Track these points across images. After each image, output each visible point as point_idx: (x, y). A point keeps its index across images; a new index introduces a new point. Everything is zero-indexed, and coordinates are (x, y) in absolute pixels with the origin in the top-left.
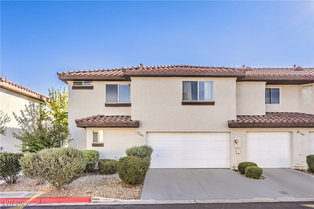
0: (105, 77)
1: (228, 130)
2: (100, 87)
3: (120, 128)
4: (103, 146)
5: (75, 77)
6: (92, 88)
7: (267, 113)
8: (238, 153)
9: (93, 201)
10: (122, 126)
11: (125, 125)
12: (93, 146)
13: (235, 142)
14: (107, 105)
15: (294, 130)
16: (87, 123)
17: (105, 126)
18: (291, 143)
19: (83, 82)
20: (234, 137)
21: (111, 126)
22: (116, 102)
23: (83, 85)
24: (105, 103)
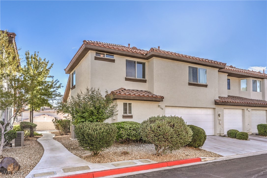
0: (129, 52)
1: (214, 106)
2: (121, 62)
3: (146, 101)
4: (132, 118)
5: (101, 48)
6: (113, 61)
7: (228, 96)
8: (220, 123)
9: (202, 160)
10: (151, 100)
11: (154, 99)
12: (124, 117)
13: (219, 115)
14: (127, 79)
15: (245, 108)
16: (123, 95)
17: (138, 99)
18: (243, 117)
19: (105, 54)
20: (218, 112)
21: (142, 99)
22: (134, 77)
23: (105, 57)
24: (126, 77)
